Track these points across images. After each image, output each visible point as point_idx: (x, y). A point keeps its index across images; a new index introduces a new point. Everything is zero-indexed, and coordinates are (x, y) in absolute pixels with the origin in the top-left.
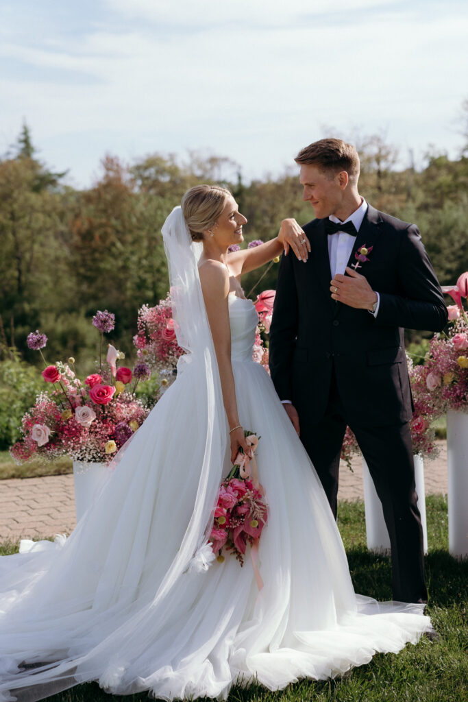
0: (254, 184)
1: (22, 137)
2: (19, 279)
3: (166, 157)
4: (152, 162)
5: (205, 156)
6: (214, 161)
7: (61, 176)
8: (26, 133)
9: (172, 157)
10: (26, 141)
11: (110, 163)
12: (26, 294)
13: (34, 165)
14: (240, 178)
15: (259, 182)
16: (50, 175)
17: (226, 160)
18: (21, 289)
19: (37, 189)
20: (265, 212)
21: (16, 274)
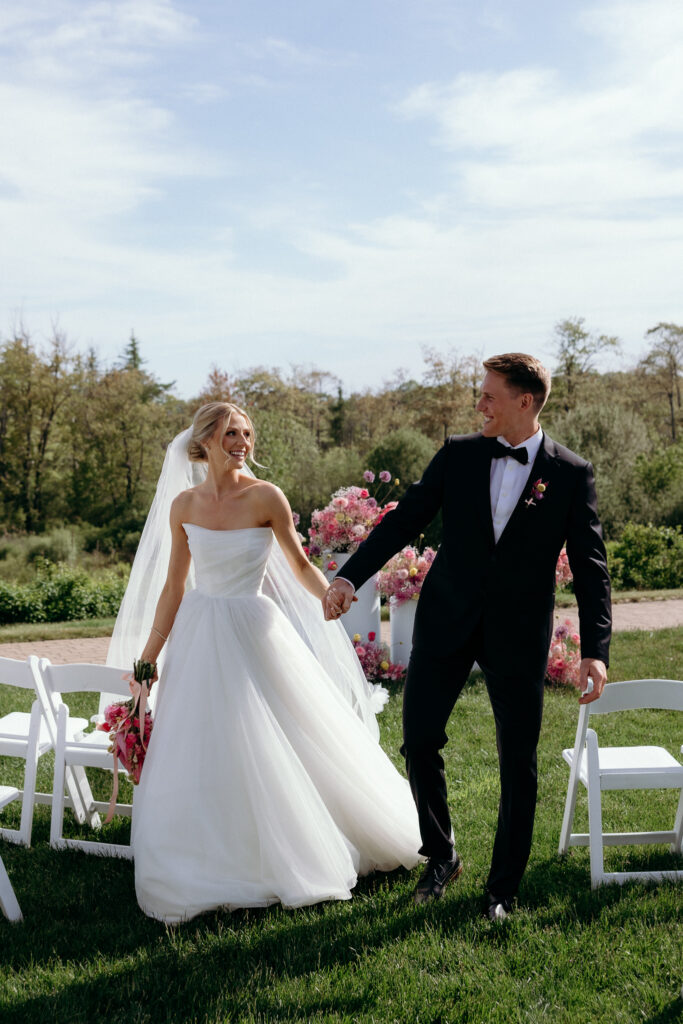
0: (354, 397)
1: (130, 349)
2: (129, 487)
3: (271, 372)
4: (259, 376)
5: (308, 370)
6: (315, 375)
7: (167, 387)
8: (133, 345)
9: (275, 370)
10: (134, 353)
11: (217, 378)
12: (134, 501)
13: (141, 376)
14: (340, 392)
15: (359, 395)
16: (157, 385)
17: (327, 374)
18: (129, 496)
19: (144, 399)
20: (364, 427)
21: (126, 482)
